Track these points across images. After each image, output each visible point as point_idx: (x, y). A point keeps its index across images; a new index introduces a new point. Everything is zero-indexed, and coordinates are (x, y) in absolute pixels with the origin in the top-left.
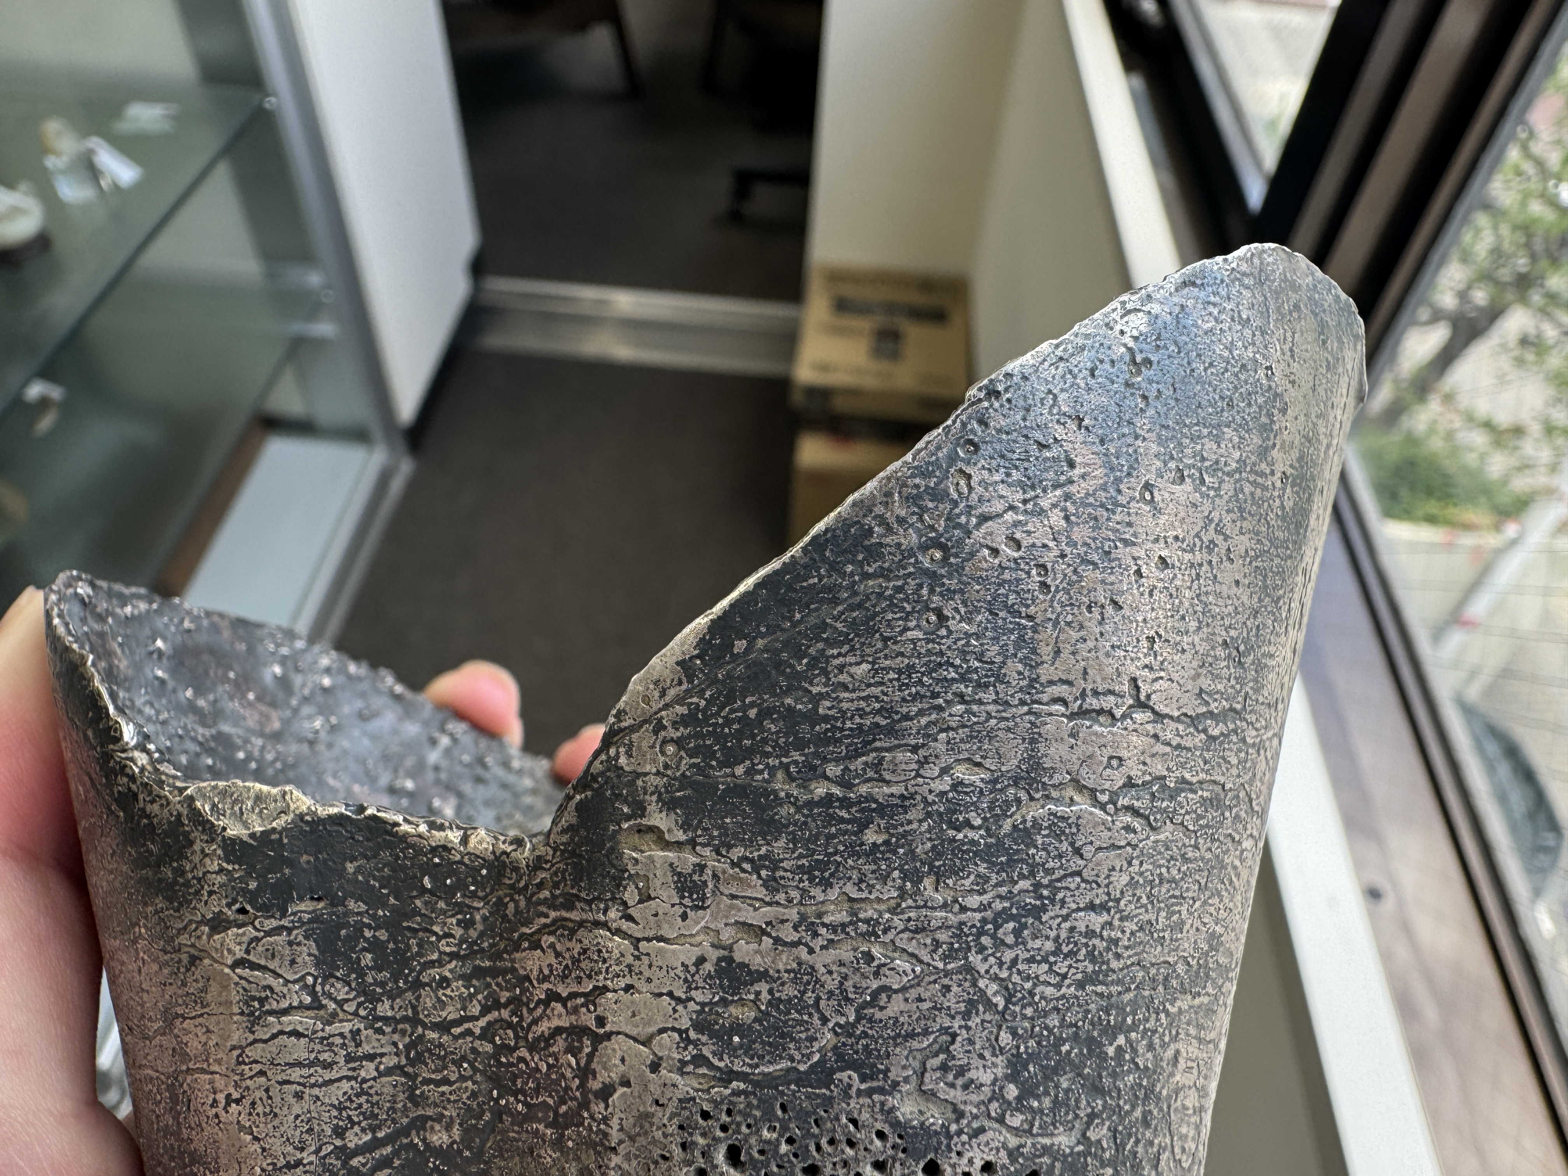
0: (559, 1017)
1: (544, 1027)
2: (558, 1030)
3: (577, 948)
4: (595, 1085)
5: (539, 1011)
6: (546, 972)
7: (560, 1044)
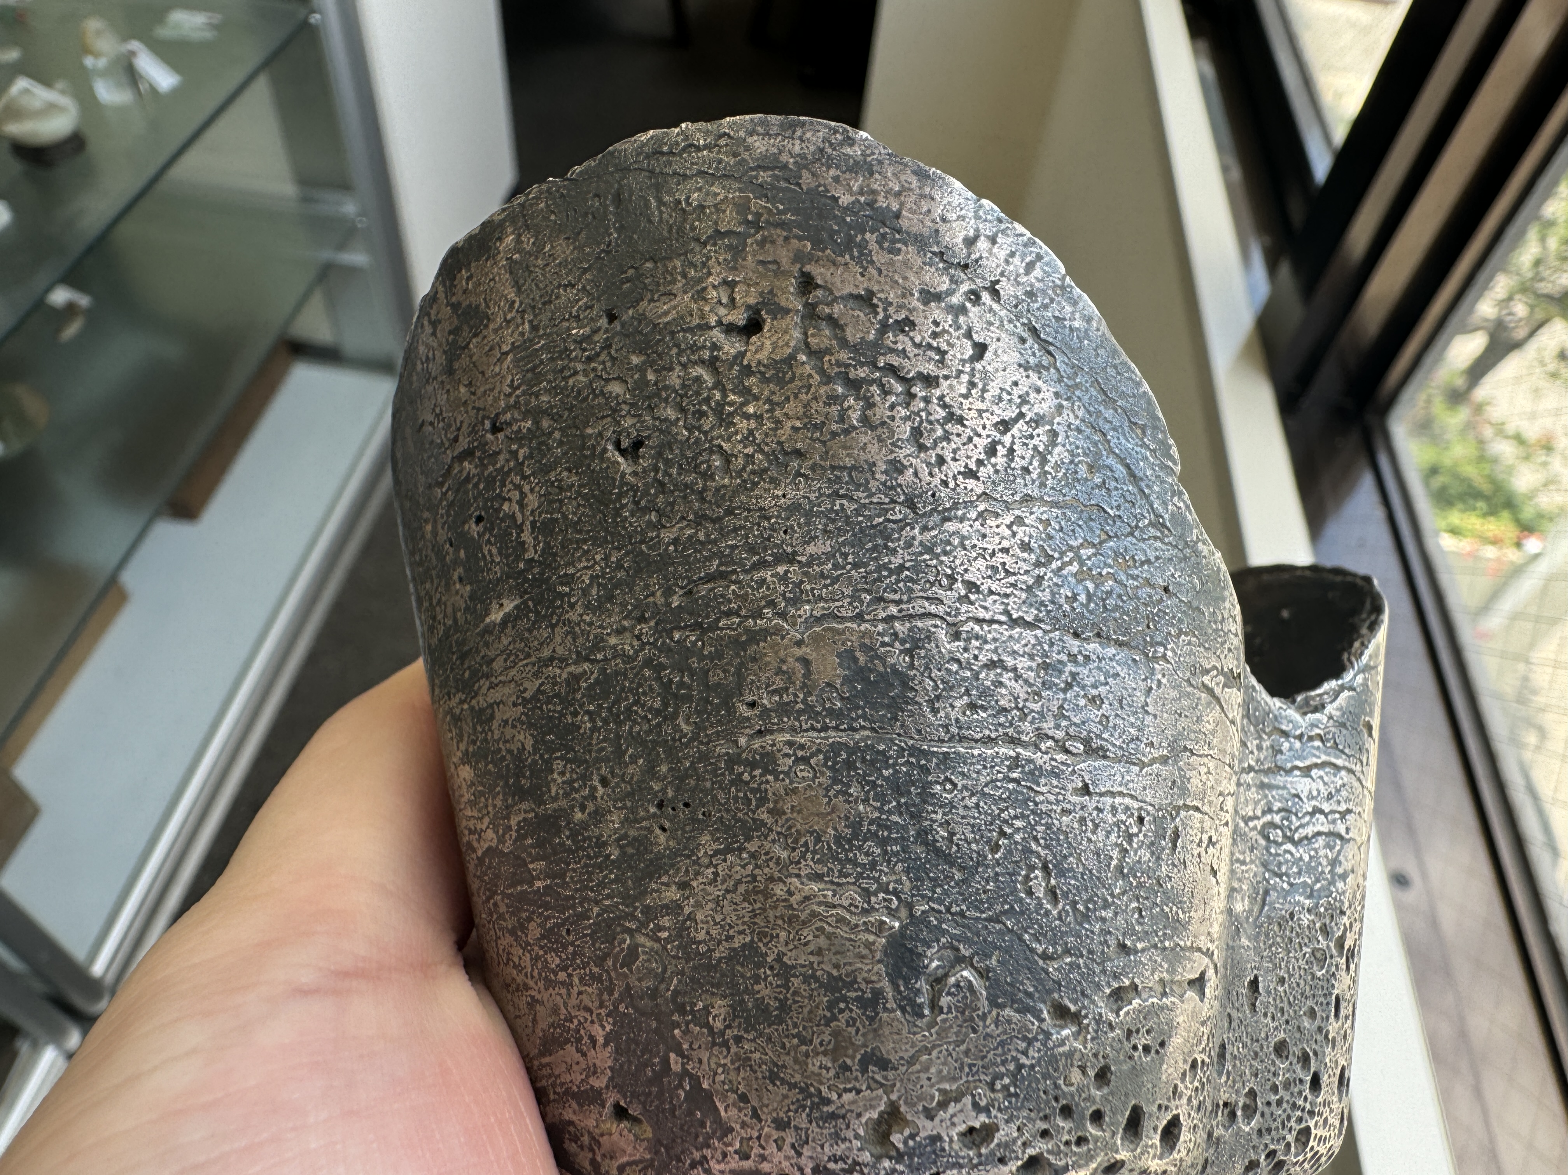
0: (1321, 824)
1: (1309, 831)
2: (1319, 834)
3: (1340, 782)
4: (1339, 870)
5: (1307, 818)
6: (1315, 793)
7: (1321, 841)
